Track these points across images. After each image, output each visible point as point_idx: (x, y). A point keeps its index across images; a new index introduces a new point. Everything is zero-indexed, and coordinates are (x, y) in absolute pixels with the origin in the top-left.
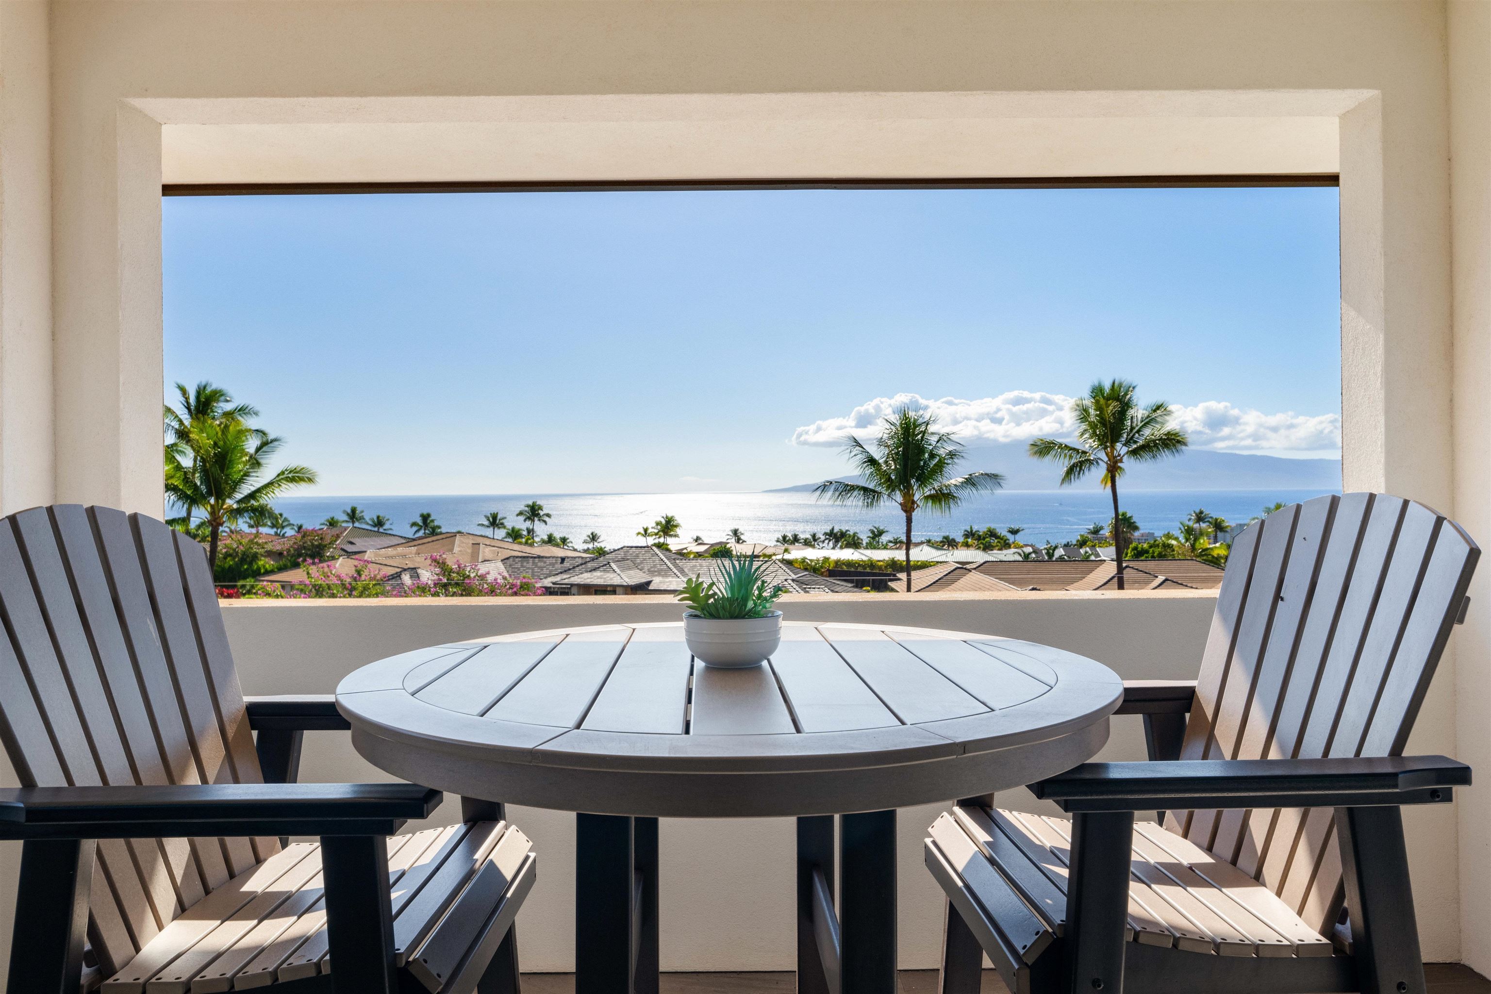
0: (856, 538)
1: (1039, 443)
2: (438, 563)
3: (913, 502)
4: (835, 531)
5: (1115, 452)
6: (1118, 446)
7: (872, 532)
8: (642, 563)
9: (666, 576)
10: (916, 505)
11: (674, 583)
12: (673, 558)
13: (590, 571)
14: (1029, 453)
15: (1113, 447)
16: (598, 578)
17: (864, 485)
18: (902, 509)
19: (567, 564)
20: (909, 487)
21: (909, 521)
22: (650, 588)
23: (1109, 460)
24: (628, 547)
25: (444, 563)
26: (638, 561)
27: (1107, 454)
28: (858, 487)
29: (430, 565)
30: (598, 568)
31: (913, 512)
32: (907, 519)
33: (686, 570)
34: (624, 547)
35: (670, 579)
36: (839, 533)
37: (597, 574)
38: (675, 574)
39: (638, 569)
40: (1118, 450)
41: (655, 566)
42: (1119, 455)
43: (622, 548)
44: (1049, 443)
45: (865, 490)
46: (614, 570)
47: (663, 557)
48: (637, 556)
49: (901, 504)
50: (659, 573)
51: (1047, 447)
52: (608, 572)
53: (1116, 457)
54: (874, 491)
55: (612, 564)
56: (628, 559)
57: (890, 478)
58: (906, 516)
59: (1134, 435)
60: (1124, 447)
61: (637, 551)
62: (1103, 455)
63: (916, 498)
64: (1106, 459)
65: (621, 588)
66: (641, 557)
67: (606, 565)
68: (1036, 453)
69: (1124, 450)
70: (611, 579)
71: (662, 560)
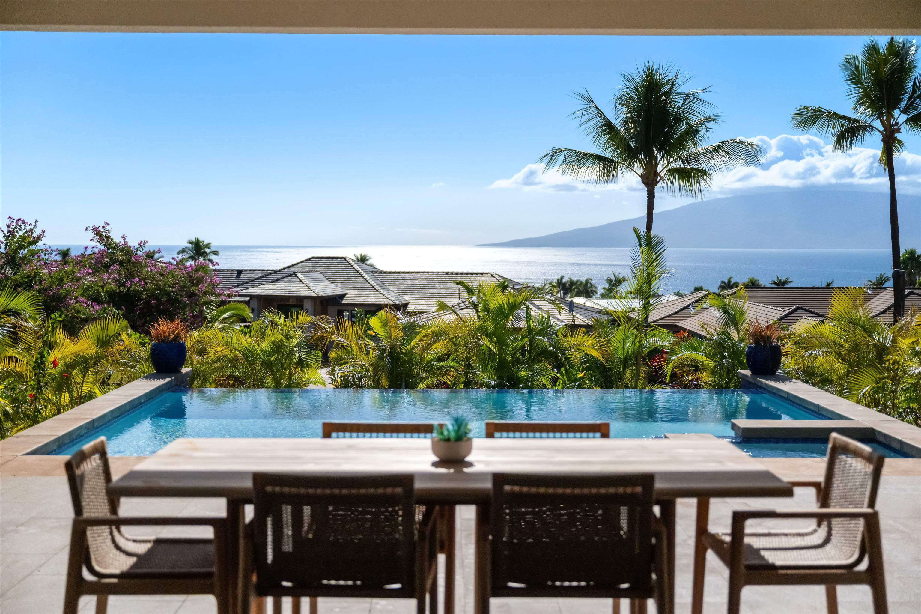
0: (589, 285)
1: (804, 111)
2: (101, 236)
3: (657, 174)
4: (564, 281)
5: (892, 120)
6: (896, 113)
7: (610, 281)
8: (334, 275)
9: (362, 289)
10: (659, 178)
11: (372, 297)
12: (371, 270)
13: (272, 282)
14: (792, 124)
15: (890, 115)
16: (282, 288)
17: (598, 153)
18: (643, 182)
19: (244, 278)
20: (650, 156)
21: (651, 196)
22: (343, 302)
23: (885, 130)
24: (317, 258)
25: (108, 237)
26: (329, 273)
27: (882, 123)
28: (591, 155)
29: (92, 240)
30: (282, 278)
31: (656, 185)
32: (648, 194)
33: (386, 284)
34: (313, 258)
35: (367, 292)
36: (569, 283)
37: (281, 284)
38: (373, 287)
39: (329, 281)
40: (896, 118)
41: (349, 279)
42: (897, 124)
43: (310, 259)
44: (815, 111)
45: (600, 160)
46: (301, 281)
47: (359, 269)
48: (328, 268)
49: (641, 176)
50: (354, 286)
51: (812, 116)
52: (294, 282)
53: (893, 126)
54: (611, 161)
55: (299, 275)
56: (317, 271)
57: (629, 145)
58: (647, 190)
59: (915, 100)
60: (902, 114)
61: (328, 262)
62: (878, 124)
63: (659, 168)
64: (882, 129)
65: (309, 300)
66: (333, 269)
67: (291, 275)
68: (800, 124)
69: (903, 118)
70: (298, 290)
71: (358, 272)
